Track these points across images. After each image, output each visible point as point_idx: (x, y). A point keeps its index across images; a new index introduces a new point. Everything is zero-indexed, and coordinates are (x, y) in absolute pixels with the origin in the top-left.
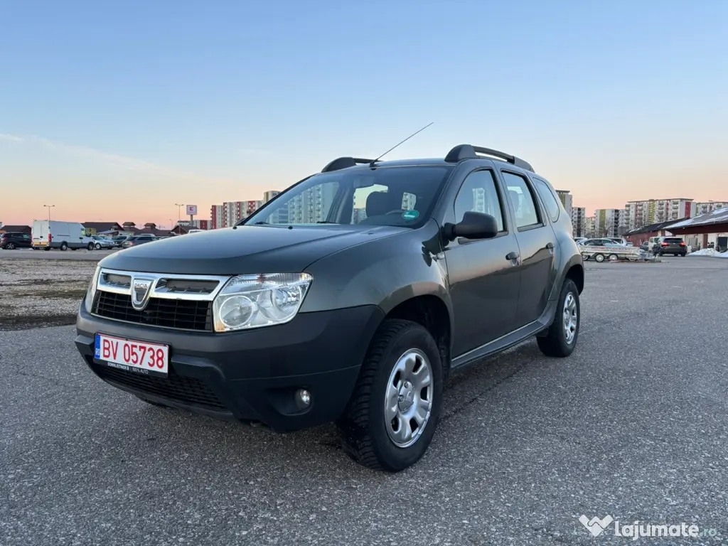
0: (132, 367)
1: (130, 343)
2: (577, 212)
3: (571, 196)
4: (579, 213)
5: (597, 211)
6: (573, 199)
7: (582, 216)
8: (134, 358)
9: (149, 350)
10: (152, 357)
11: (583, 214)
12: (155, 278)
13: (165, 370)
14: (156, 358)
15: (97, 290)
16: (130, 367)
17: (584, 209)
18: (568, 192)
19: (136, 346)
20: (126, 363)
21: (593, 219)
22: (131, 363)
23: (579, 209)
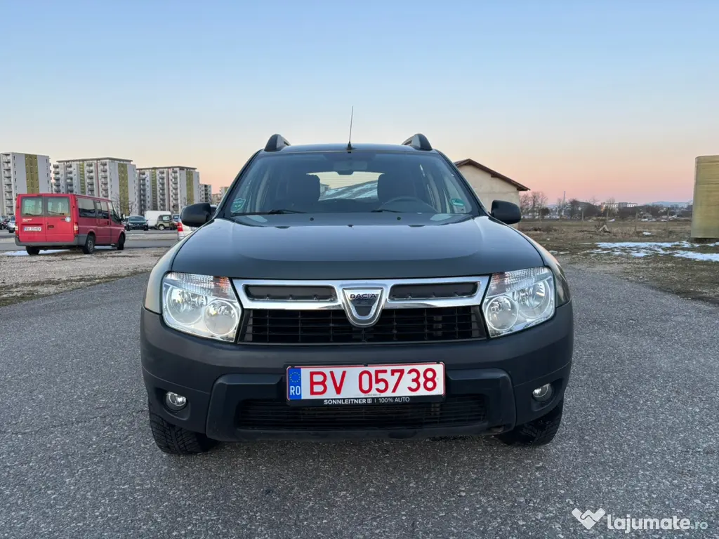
0: (377, 398)
1: (372, 369)
2: (204, 188)
3: (198, 173)
4: (206, 190)
5: (222, 188)
6: (200, 176)
7: (209, 193)
8: (382, 386)
9: (410, 372)
10: (416, 380)
11: (210, 191)
12: (385, 285)
13: (440, 390)
14: (422, 380)
15: (243, 310)
16: (373, 399)
17: (210, 187)
18: (194, 169)
19: (385, 371)
20: (363, 395)
21: (219, 196)
22: (374, 393)
23: (206, 186)
